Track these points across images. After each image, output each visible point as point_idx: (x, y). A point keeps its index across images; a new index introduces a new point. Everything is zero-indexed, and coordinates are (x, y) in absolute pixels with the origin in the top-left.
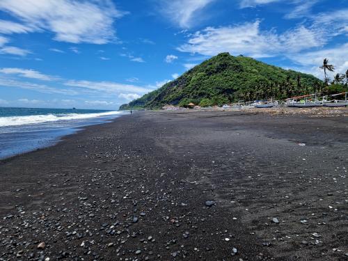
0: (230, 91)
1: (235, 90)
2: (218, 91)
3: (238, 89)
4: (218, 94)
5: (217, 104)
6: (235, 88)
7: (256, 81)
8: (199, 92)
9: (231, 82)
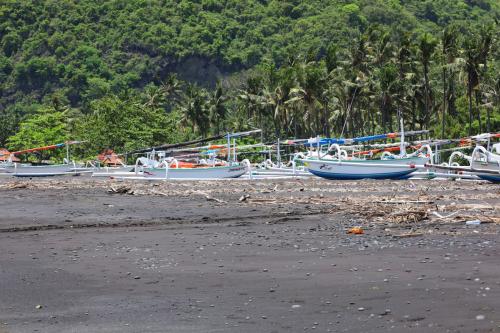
0: (209, 66)
1: (237, 66)
2: (140, 63)
3: (254, 59)
4: (136, 84)
5: (117, 145)
6: (237, 51)
7: (353, 19)
8: (18, 63)
9: (214, 19)
